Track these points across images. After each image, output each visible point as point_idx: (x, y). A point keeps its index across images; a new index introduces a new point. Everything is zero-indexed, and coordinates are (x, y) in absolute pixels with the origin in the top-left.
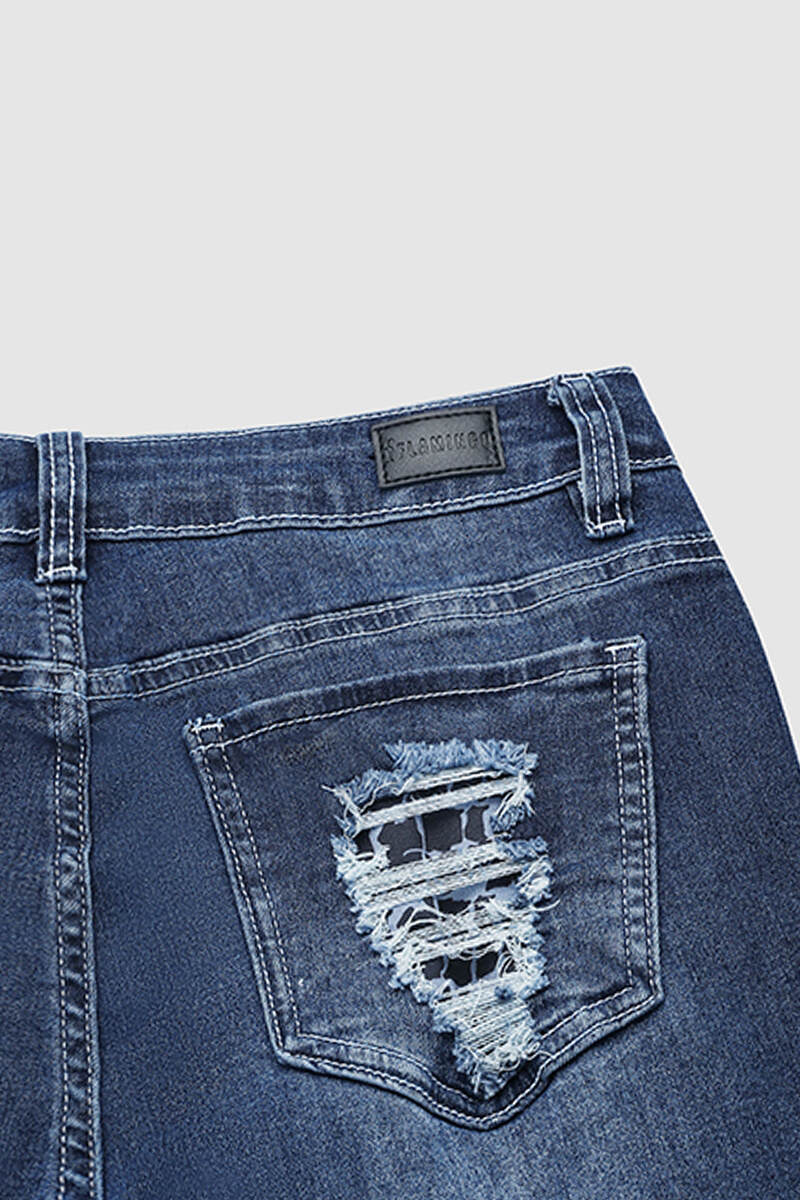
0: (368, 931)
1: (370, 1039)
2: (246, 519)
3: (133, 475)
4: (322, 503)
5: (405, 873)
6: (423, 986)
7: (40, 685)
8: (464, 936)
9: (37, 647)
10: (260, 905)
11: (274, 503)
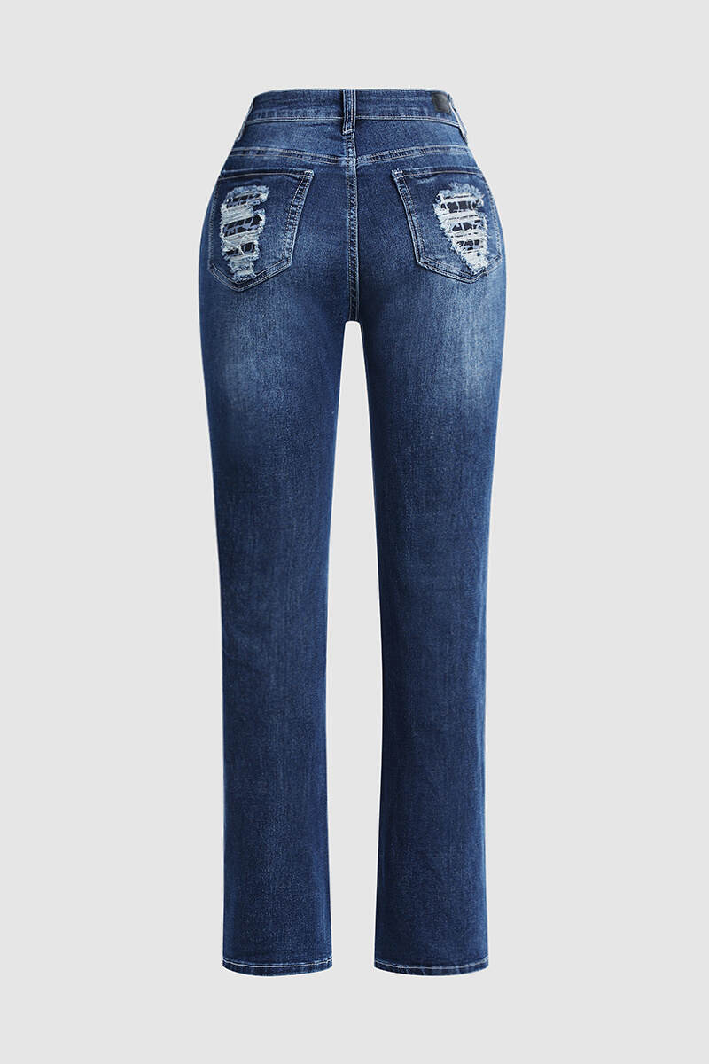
0: (444, 229)
1: (444, 263)
2: (403, 116)
3: (370, 102)
4: (422, 113)
5: (454, 215)
6: (458, 249)
7: (343, 163)
8: (470, 235)
9: (343, 154)
10: (414, 218)
11: (410, 113)
